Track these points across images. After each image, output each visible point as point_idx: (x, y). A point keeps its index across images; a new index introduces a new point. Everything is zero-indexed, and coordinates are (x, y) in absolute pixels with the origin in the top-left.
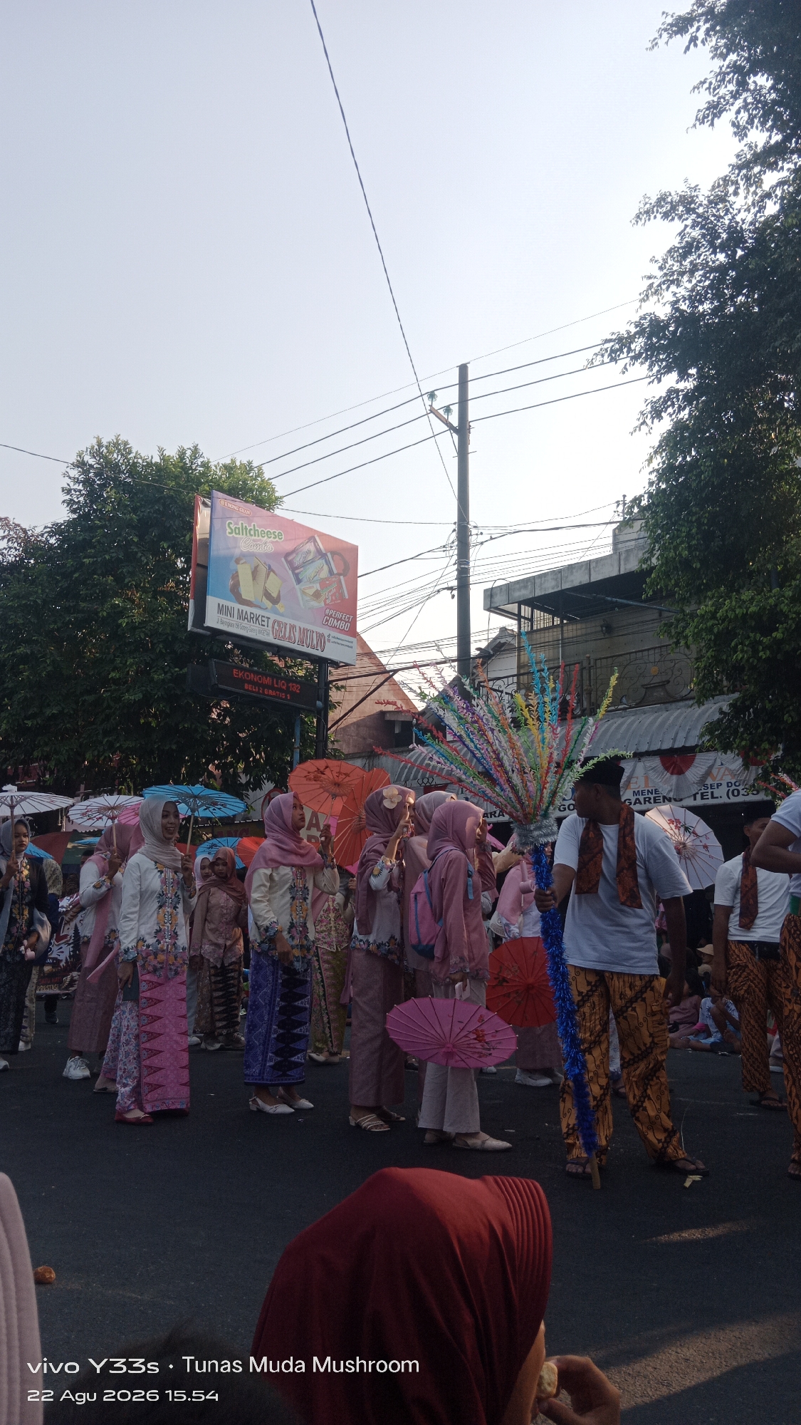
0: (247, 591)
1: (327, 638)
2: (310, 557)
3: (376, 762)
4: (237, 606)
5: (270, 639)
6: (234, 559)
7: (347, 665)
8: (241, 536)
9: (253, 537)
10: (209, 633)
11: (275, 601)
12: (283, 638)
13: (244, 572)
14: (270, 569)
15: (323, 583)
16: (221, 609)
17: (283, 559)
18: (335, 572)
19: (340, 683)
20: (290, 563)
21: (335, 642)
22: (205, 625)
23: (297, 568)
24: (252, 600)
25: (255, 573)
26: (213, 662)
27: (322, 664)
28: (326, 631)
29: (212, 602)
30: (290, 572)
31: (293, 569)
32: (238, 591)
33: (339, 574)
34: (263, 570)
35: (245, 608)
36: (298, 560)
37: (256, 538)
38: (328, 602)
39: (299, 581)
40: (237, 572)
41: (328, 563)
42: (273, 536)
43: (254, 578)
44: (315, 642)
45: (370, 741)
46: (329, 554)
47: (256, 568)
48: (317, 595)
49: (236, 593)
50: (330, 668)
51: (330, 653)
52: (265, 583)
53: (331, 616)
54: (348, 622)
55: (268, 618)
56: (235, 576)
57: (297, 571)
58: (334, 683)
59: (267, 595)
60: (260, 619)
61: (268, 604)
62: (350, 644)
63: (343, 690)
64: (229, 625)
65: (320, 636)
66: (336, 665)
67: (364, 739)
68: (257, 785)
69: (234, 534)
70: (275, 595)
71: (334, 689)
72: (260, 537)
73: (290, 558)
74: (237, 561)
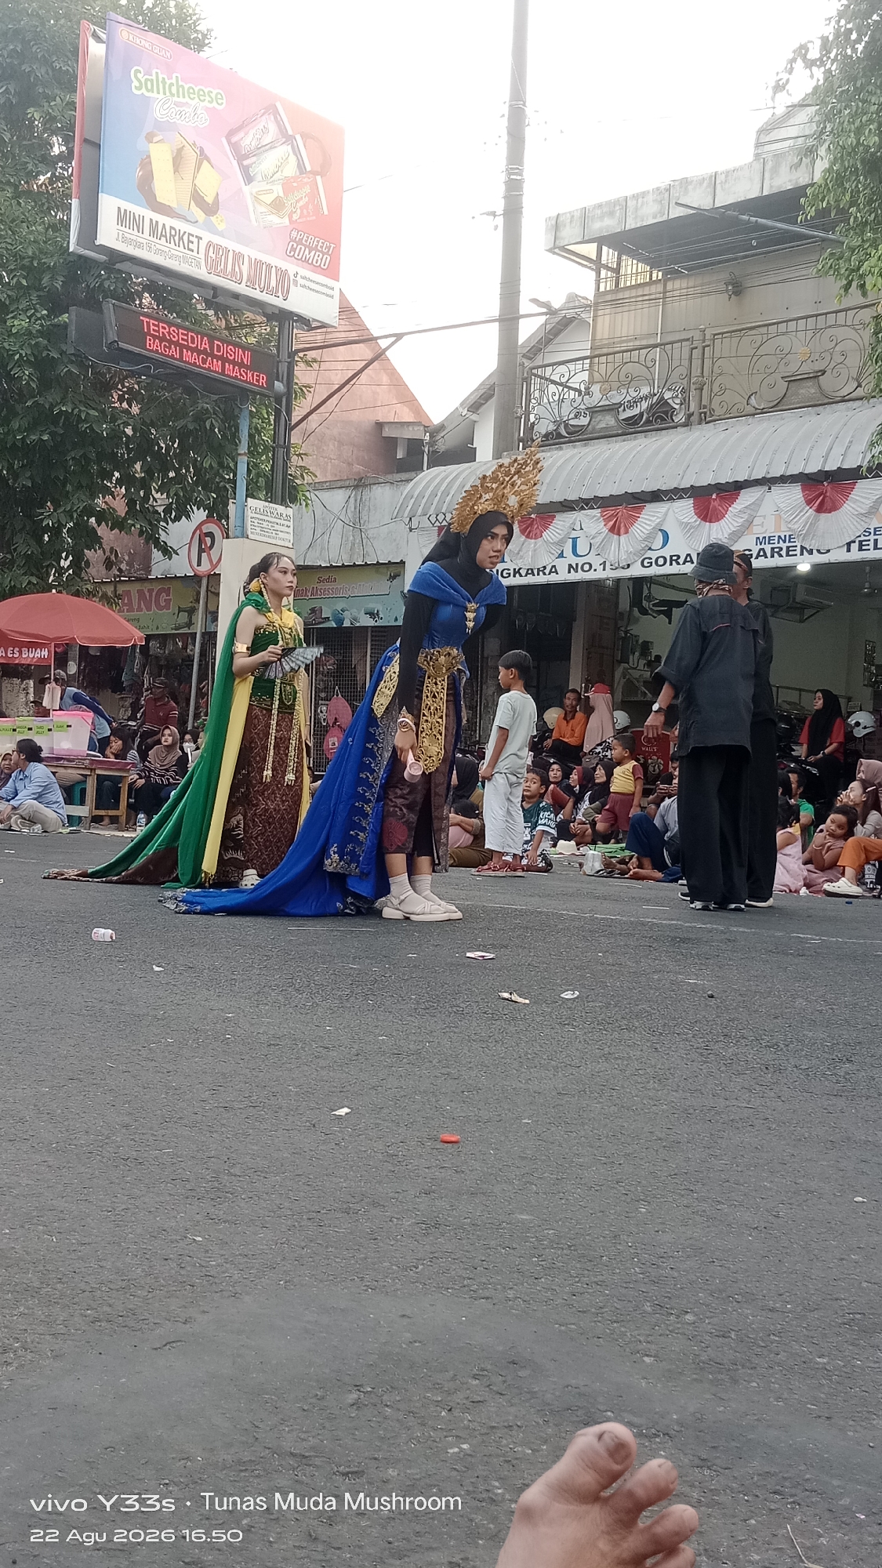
0: (166, 188)
1: (292, 277)
2: (267, 140)
3: (366, 492)
4: (148, 214)
5: (201, 273)
6: (144, 134)
7: (323, 326)
8: (155, 95)
9: (175, 99)
10: (102, 258)
11: (210, 209)
12: (222, 274)
13: (161, 157)
14: (203, 156)
15: (288, 186)
16: (123, 217)
17: (224, 140)
18: (309, 168)
19: (311, 354)
20: (235, 147)
21: (303, 286)
22: (97, 243)
23: (246, 157)
24: (174, 205)
25: (178, 160)
26: (109, 305)
27: (284, 318)
28: (292, 268)
29: (108, 206)
30: (235, 163)
31: (241, 157)
32: (150, 188)
33: (314, 173)
34: (191, 155)
35: (162, 219)
36: (248, 141)
37: (181, 99)
38: (295, 217)
39: (249, 179)
40: (149, 157)
41: (296, 152)
42: (208, 98)
43: (176, 170)
44: (273, 283)
45: (358, 468)
46: (298, 137)
47: (180, 150)
48: (277, 206)
49: (146, 190)
50: (295, 331)
51: (299, 302)
52: (194, 178)
53: (300, 242)
54: (327, 253)
55: (200, 238)
56: (146, 163)
57: (245, 163)
58: (301, 354)
59: (197, 198)
60: (185, 238)
61: (199, 214)
62: (330, 292)
63: (315, 365)
64: (139, 246)
65: (283, 275)
66: (305, 322)
67: (350, 464)
68: (182, 513)
69: (144, 90)
70: (210, 199)
71: (302, 365)
72: (187, 99)
73: (234, 139)
74: (149, 138)
